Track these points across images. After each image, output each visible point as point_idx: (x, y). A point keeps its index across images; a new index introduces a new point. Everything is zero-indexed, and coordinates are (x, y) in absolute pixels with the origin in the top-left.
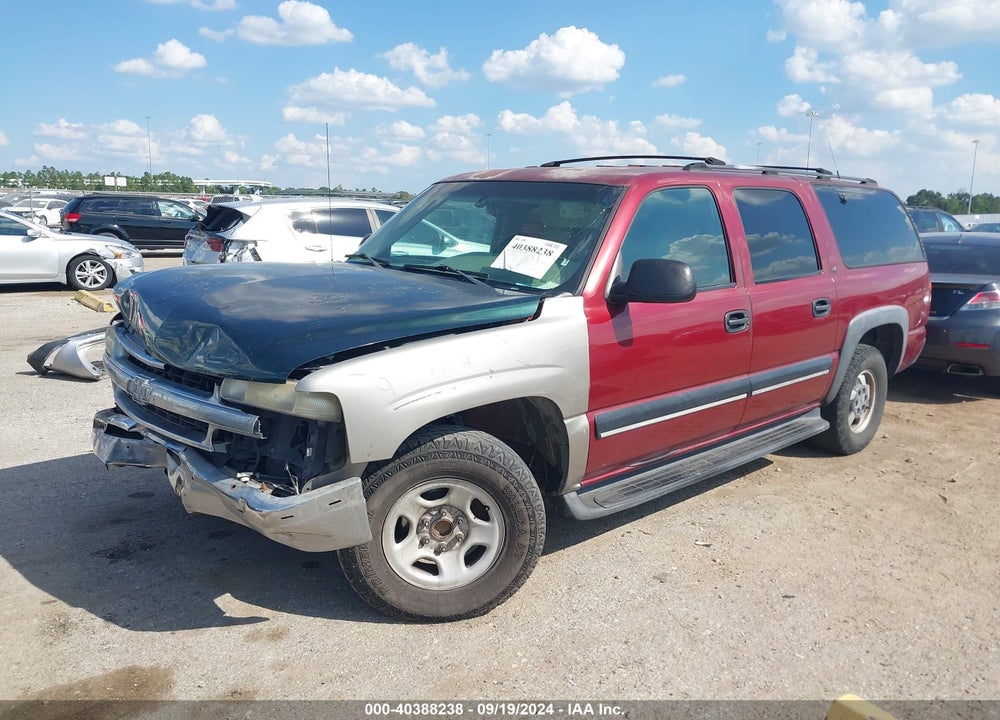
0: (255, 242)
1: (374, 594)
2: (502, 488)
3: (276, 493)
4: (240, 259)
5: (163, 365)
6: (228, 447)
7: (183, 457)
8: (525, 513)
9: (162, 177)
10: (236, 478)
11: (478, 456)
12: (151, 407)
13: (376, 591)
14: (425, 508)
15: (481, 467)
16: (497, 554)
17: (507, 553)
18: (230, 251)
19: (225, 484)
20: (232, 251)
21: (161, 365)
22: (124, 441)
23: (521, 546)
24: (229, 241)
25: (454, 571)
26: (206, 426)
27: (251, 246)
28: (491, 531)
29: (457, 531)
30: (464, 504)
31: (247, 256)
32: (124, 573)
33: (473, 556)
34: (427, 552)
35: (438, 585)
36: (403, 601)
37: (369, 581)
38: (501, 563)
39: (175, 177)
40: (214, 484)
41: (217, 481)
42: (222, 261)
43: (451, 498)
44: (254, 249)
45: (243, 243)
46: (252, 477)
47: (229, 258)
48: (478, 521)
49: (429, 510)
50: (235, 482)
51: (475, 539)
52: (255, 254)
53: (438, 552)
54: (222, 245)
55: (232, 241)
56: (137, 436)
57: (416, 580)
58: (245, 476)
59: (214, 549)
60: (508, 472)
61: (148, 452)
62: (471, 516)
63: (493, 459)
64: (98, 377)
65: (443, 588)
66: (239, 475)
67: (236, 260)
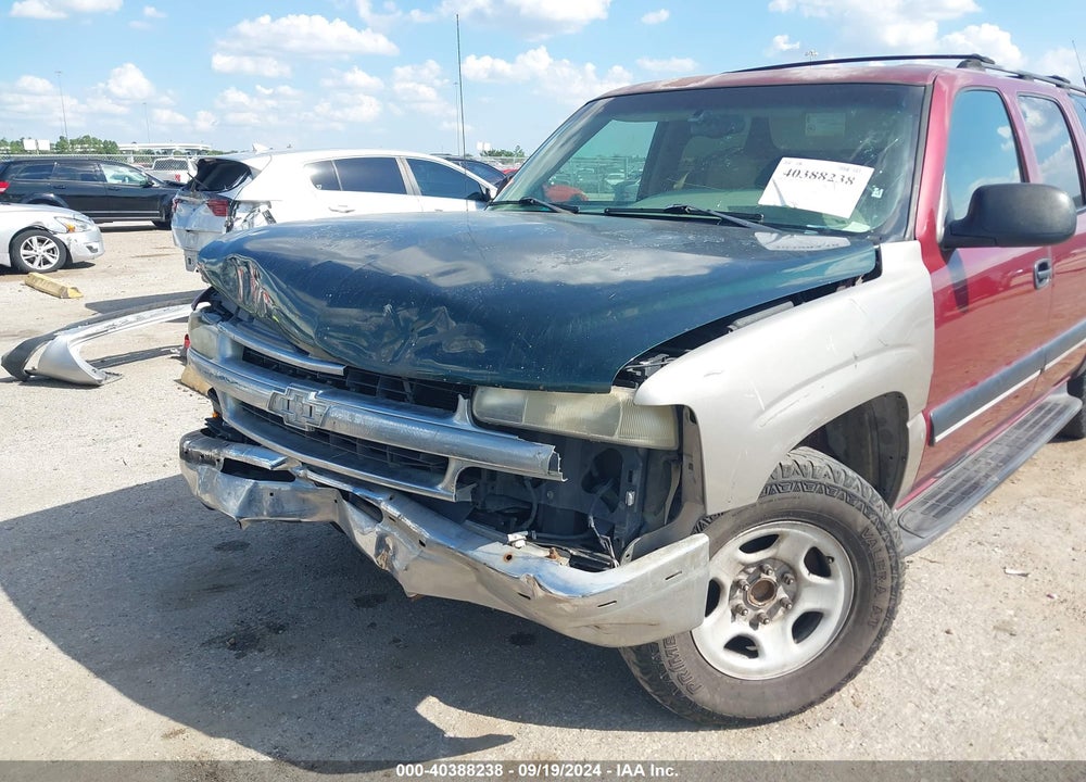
0: (269, 204)
1: (680, 692)
2: (859, 530)
3: (577, 563)
4: (251, 224)
5: (342, 368)
6: (474, 492)
7: (389, 509)
8: (888, 563)
9: (81, 142)
10: (505, 542)
11: (828, 486)
12: (321, 434)
13: (683, 689)
14: (743, 564)
15: (834, 503)
16: (839, 623)
17: (855, 621)
18: (238, 215)
19: (491, 552)
20: (241, 214)
21: (339, 370)
22: (263, 484)
23: (877, 610)
24: (235, 202)
25: (780, 652)
26: (445, 462)
27: (264, 208)
28: (832, 591)
29: (781, 594)
30: (797, 555)
31: (260, 222)
32: (263, 672)
33: (805, 626)
34: (741, 627)
35: (760, 672)
36: (718, 701)
37: (673, 677)
38: (847, 635)
39: (96, 141)
40: (470, 552)
41: (474, 549)
42: (229, 229)
43: (780, 550)
44: (268, 212)
45: (254, 205)
46: (529, 539)
47: (237, 224)
48: (815, 579)
49: (746, 566)
50: (507, 550)
51: (806, 604)
52: (269, 218)
53: (754, 624)
54: (226, 208)
55: (239, 202)
56: (286, 476)
57: (732, 668)
58: (518, 538)
59: (373, 625)
60: (867, 507)
61: (304, 500)
62: (804, 571)
63: (849, 490)
64: (100, 381)
65: (767, 676)
66: (511, 537)
67: (246, 226)
